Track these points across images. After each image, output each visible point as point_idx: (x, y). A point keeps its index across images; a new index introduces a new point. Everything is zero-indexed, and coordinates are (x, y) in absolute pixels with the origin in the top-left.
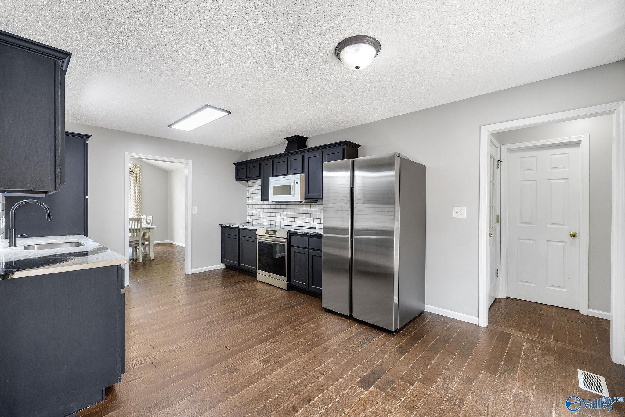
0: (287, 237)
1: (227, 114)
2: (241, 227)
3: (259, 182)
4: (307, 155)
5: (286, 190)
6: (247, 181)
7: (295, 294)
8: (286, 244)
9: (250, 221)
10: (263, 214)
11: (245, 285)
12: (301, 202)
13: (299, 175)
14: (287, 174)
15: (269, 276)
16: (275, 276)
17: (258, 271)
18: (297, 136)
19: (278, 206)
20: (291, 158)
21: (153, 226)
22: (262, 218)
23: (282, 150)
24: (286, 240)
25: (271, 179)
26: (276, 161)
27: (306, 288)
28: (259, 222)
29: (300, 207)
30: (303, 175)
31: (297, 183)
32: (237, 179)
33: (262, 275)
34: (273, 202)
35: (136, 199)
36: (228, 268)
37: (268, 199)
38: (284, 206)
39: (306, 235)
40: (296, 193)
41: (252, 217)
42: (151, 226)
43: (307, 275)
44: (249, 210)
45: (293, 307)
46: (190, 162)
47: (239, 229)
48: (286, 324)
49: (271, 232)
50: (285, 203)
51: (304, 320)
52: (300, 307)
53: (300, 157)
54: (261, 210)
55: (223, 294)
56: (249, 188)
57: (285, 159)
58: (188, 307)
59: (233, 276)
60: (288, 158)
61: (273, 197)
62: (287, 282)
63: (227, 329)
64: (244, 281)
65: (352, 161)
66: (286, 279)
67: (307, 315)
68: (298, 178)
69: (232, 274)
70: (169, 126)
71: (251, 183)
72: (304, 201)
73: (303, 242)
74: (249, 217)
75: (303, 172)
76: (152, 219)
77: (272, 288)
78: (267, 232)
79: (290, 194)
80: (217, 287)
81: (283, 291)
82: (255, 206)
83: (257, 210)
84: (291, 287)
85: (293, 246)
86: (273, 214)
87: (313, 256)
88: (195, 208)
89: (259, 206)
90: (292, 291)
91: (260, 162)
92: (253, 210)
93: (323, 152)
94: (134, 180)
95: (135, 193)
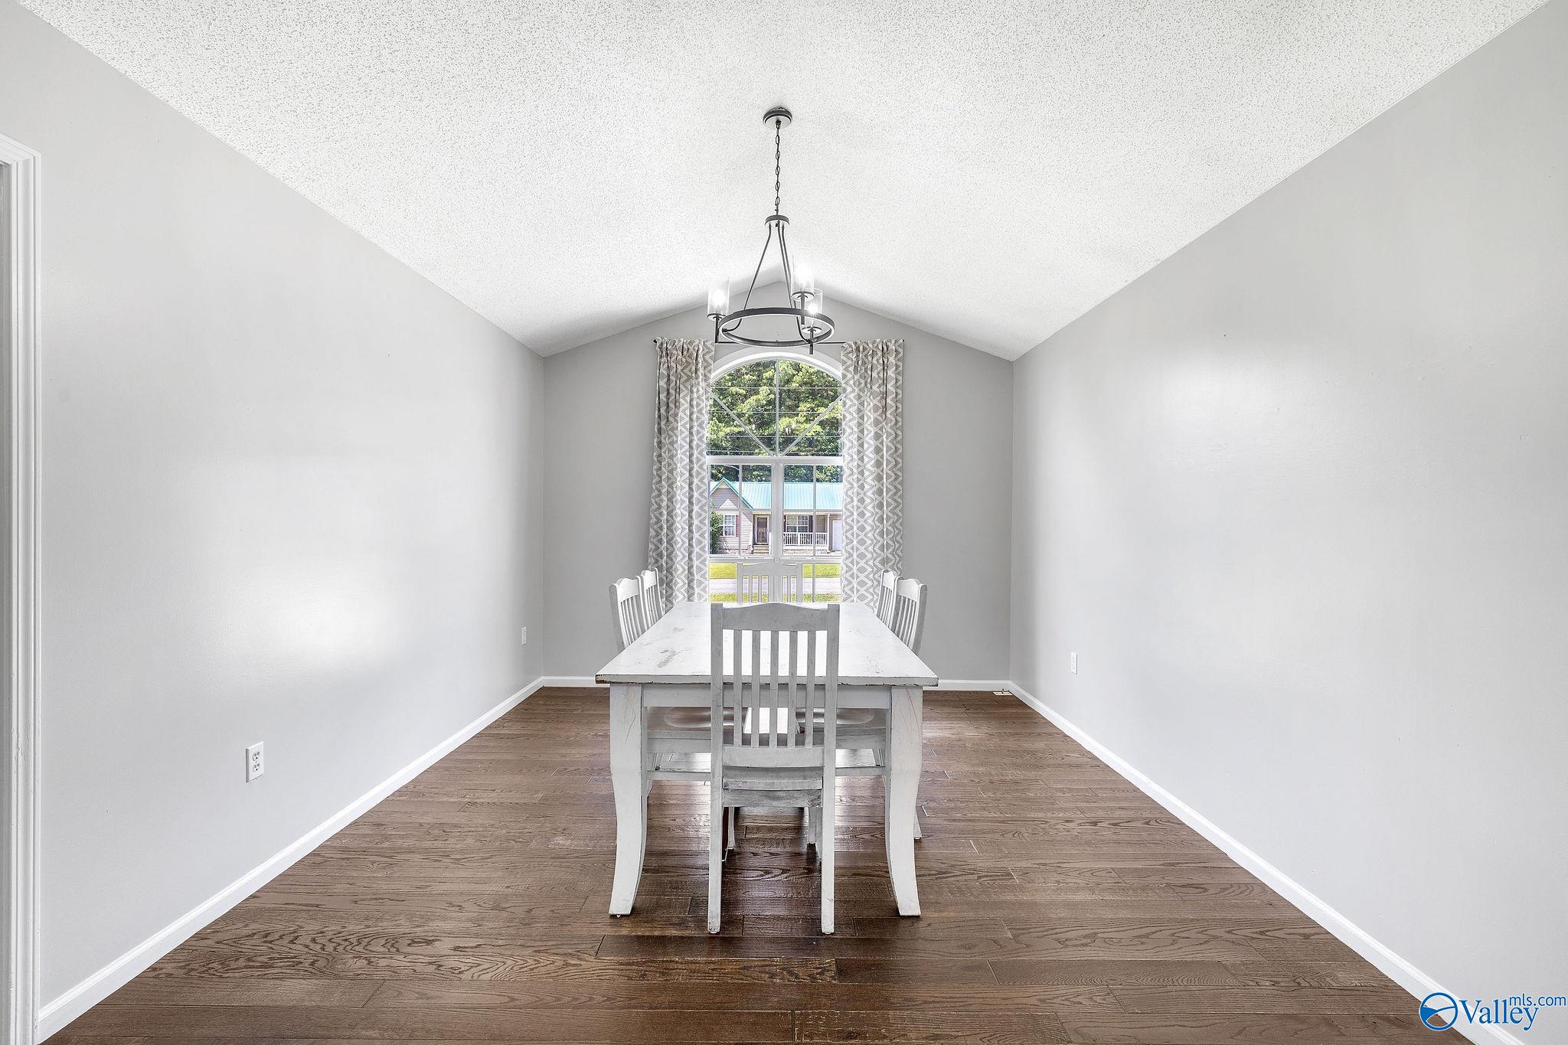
94: (876, 408)
95: (878, 464)
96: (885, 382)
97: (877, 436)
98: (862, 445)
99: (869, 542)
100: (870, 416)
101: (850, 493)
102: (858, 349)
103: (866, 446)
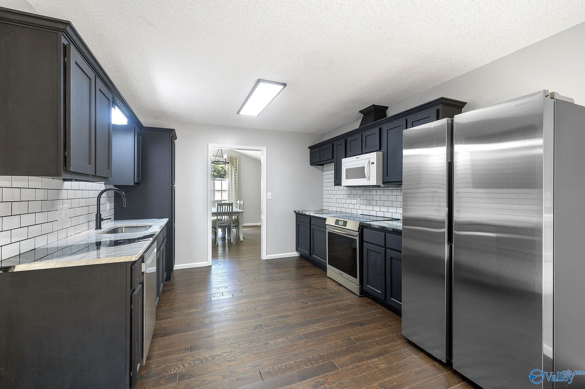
0: (358, 230)
1: (282, 87)
2: (312, 214)
3: (332, 166)
4: (385, 128)
5: (360, 172)
6: (322, 165)
7: (368, 303)
8: (357, 238)
9: (326, 208)
10: (339, 201)
11: (312, 281)
12: (378, 186)
13: (375, 154)
14: (362, 154)
15: (339, 274)
16: (345, 275)
17: (328, 266)
18: (374, 105)
19: (354, 192)
20: (365, 134)
21: (243, 211)
22: (337, 205)
23: (356, 126)
24: (358, 233)
25: (344, 160)
26: (349, 139)
27: (383, 299)
28: (334, 209)
29: (380, 192)
30: (380, 153)
31: (373, 163)
32: (312, 164)
33: (332, 272)
34: (347, 187)
35: (236, 187)
36: (302, 257)
37: (340, 184)
38: (360, 192)
39: (382, 229)
40: (371, 175)
41: (328, 204)
42: (242, 211)
43: (383, 282)
44: (324, 196)
45: (362, 324)
46: (265, 149)
47: (310, 217)
48: (346, 353)
49: (341, 223)
50: (362, 188)
51: (373, 350)
52: (371, 325)
53: (376, 130)
54: (337, 196)
55: (285, 290)
56: (324, 173)
57: (359, 136)
58: (246, 300)
59: (304, 266)
60: (362, 134)
61: (345, 182)
62: (358, 285)
63: (271, 342)
64: (313, 275)
65: (450, 122)
66: (357, 281)
67: (378, 344)
68: (373, 157)
69: (303, 265)
70: (238, 113)
71: (325, 167)
72: (382, 185)
73: (379, 239)
74: (324, 204)
75: (380, 149)
76: (243, 204)
77: (341, 289)
78: (337, 222)
79: (364, 177)
80: (283, 279)
81: (354, 296)
82: (330, 192)
83: (332, 196)
84: (364, 293)
85: (366, 242)
86: (349, 201)
87: (391, 258)
88: (269, 194)
89: (335, 192)
90: (365, 298)
91: (332, 142)
92: (328, 196)
93: (407, 120)
94: (234, 170)
95: (235, 181)
96: (236, 165)
97: (235, 176)
98: (232, 177)
99: (233, 197)
100: (234, 171)
101: (229, 184)
102: (231, 158)
103: (233, 177)
